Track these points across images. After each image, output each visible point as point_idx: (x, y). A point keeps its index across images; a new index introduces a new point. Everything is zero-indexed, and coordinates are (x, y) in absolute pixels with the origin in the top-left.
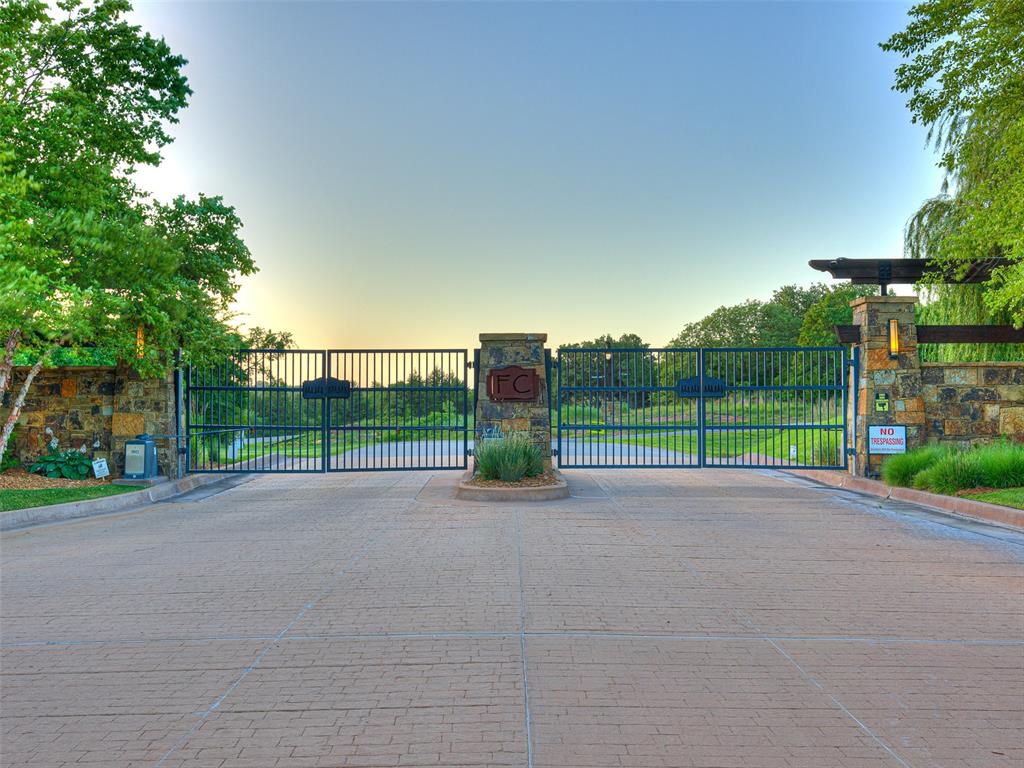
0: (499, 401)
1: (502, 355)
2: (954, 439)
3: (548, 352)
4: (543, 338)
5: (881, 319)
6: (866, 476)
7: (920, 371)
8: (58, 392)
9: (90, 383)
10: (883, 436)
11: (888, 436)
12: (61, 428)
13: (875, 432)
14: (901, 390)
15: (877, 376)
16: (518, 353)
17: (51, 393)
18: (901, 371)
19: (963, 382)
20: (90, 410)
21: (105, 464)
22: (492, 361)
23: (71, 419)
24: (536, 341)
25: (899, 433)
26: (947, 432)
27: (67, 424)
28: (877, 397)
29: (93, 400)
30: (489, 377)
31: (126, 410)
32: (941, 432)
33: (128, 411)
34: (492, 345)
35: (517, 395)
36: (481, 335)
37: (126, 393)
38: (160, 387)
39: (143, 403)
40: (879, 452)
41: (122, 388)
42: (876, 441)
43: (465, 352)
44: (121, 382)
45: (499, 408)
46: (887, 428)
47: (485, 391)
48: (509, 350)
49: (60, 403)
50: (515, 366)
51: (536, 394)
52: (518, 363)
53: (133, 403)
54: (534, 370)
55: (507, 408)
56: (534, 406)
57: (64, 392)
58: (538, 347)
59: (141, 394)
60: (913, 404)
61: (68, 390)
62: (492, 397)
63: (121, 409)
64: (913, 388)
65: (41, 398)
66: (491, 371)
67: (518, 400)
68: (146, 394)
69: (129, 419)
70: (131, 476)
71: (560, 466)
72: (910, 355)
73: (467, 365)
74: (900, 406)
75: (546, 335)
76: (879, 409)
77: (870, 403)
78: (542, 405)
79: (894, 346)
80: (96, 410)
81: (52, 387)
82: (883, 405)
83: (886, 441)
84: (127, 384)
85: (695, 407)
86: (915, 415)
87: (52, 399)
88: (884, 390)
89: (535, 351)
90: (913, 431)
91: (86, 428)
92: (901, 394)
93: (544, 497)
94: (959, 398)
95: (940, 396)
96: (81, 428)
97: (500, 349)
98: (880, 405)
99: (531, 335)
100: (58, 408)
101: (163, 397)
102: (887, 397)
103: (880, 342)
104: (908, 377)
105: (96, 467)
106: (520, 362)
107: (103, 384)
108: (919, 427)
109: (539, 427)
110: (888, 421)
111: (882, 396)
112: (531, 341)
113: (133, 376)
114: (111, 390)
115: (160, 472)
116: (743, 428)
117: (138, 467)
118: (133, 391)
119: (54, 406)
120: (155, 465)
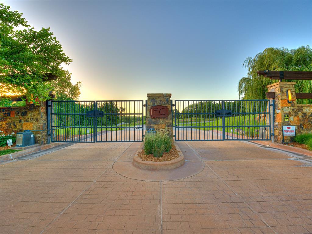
0: (154, 118)
1: (155, 101)
2: (307, 130)
3: (172, 101)
4: (170, 95)
5: (285, 90)
6: (282, 143)
7: (297, 107)
8: (10, 115)
9: (19, 112)
10: (288, 130)
11: (289, 130)
12: (10, 127)
13: (285, 128)
14: (292, 114)
15: (284, 109)
16: (161, 101)
17: (8, 116)
18: (292, 107)
19: (309, 111)
20: (19, 121)
21: (11, 141)
22: (151, 104)
23: (13, 124)
24: (167, 96)
25: (293, 128)
26: (304, 128)
27: (12, 126)
28: (285, 116)
29: (20, 118)
30: (150, 109)
31: (27, 121)
32: (303, 128)
33: (28, 121)
34: (152, 98)
35: (161, 116)
36: (147, 94)
37: (28, 116)
38: (38, 113)
39: (33, 119)
40: (287, 135)
41: (27, 114)
42: (286, 131)
43: (142, 101)
44: (26, 112)
45: (154, 120)
46: (289, 127)
47: (149, 114)
48: (158, 100)
49: (10, 119)
50: (160, 105)
51: (168, 115)
52: (161, 104)
53: (30, 119)
54: (167, 107)
55: (157, 120)
56: (167, 120)
57: (11, 115)
58: (168, 98)
59: (32, 116)
60: (296, 118)
61: (12, 115)
62: (151, 117)
63: (26, 121)
64: (295, 113)
65: (4, 117)
66: (151, 107)
67: (161, 118)
68: (34, 116)
69: (28, 124)
70: (18, 146)
71: (176, 140)
72: (294, 102)
73: (143, 105)
74: (292, 119)
75: (171, 94)
77: (283, 118)
78: (170, 119)
79: (290, 99)
80: (20, 121)
81: (8, 114)
82: (287, 119)
83: (289, 131)
84: (28, 113)
85: (222, 120)
86: (296, 122)
87: (8, 117)
88: (287, 114)
89: (167, 100)
90: (297, 128)
91: (18, 127)
92: (292, 115)
93: (175, 167)
94: (308, 116)
95: (302, 116)
96: (16, 127)
97: (154, 99)
98: (286, 119)
99: (165, 94)
100: (9, 121)
101: (39, 117)
102: (288, 116)
103: (285, 97)
104: (294, 109)
105: (8, 142)
106: (162, 104)
107: (22, 112)
108: (298, 126)
109: (169, 127)
110: (288, 124)
111: (286, 116)
112: (166, 96)
113: (30, 110)
114: (24, 114)
115: (36, 142)
116: (237, 127)
117: (20, 143)
118: (30, 115)
119: (8, 120)
120: (33, 141)
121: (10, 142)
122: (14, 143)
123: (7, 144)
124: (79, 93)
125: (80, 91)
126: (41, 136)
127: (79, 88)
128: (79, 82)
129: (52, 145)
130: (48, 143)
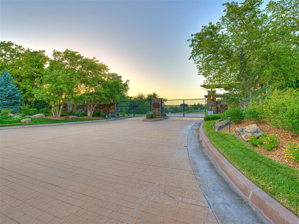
3: (162, 101)
7: (216, 102)
14: (213, 105)
15: (209, 103)
18: (213, 102)
19: (224, 104)
22: (153, 102)
25: (212, 112)
27: (105, 111)
30: (153, 104)
32: (220, 112)
40: (209, 115)
42: (209, 113)
45: (154, 108)
47: (152, 106)
50: (156, 103)
54: (159, 103)
60: (215, 107)
63: (110, 109)
64: (215, 105)
67: (156, 107)
72: (215, 100)
74: (213, 108)
76: (209, 108)
78: (160, 108)
79: (212, 98)
80: (108, 109)
86: (215, 109)
89: (159, 100)
90: (215, 112)
95: (220, 106)
97: (154, 100)
101: (115, 108)
103: (210, 98)
108: (216, 111)
109: (159, 111)
110: (211, 110)
111: (210, 106)
113: (112, 105)
114: (110, 107)
115: (114, 117)
116: (192, 111)
117: (110, 116)
118: (112, 107)
119: (104, 109)
120: (113, 116)
121: (107, 116)
122: (108, 116)
123: (106, 117)
124: (128, 88)
125: (129, 87)
126: (116, 115)
127: (128, 85)
128: (128, 80)
129: (119, 118)
130: (117, 117)
